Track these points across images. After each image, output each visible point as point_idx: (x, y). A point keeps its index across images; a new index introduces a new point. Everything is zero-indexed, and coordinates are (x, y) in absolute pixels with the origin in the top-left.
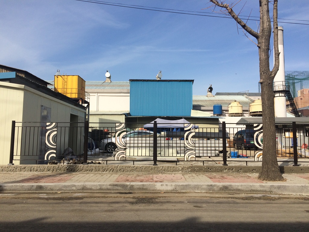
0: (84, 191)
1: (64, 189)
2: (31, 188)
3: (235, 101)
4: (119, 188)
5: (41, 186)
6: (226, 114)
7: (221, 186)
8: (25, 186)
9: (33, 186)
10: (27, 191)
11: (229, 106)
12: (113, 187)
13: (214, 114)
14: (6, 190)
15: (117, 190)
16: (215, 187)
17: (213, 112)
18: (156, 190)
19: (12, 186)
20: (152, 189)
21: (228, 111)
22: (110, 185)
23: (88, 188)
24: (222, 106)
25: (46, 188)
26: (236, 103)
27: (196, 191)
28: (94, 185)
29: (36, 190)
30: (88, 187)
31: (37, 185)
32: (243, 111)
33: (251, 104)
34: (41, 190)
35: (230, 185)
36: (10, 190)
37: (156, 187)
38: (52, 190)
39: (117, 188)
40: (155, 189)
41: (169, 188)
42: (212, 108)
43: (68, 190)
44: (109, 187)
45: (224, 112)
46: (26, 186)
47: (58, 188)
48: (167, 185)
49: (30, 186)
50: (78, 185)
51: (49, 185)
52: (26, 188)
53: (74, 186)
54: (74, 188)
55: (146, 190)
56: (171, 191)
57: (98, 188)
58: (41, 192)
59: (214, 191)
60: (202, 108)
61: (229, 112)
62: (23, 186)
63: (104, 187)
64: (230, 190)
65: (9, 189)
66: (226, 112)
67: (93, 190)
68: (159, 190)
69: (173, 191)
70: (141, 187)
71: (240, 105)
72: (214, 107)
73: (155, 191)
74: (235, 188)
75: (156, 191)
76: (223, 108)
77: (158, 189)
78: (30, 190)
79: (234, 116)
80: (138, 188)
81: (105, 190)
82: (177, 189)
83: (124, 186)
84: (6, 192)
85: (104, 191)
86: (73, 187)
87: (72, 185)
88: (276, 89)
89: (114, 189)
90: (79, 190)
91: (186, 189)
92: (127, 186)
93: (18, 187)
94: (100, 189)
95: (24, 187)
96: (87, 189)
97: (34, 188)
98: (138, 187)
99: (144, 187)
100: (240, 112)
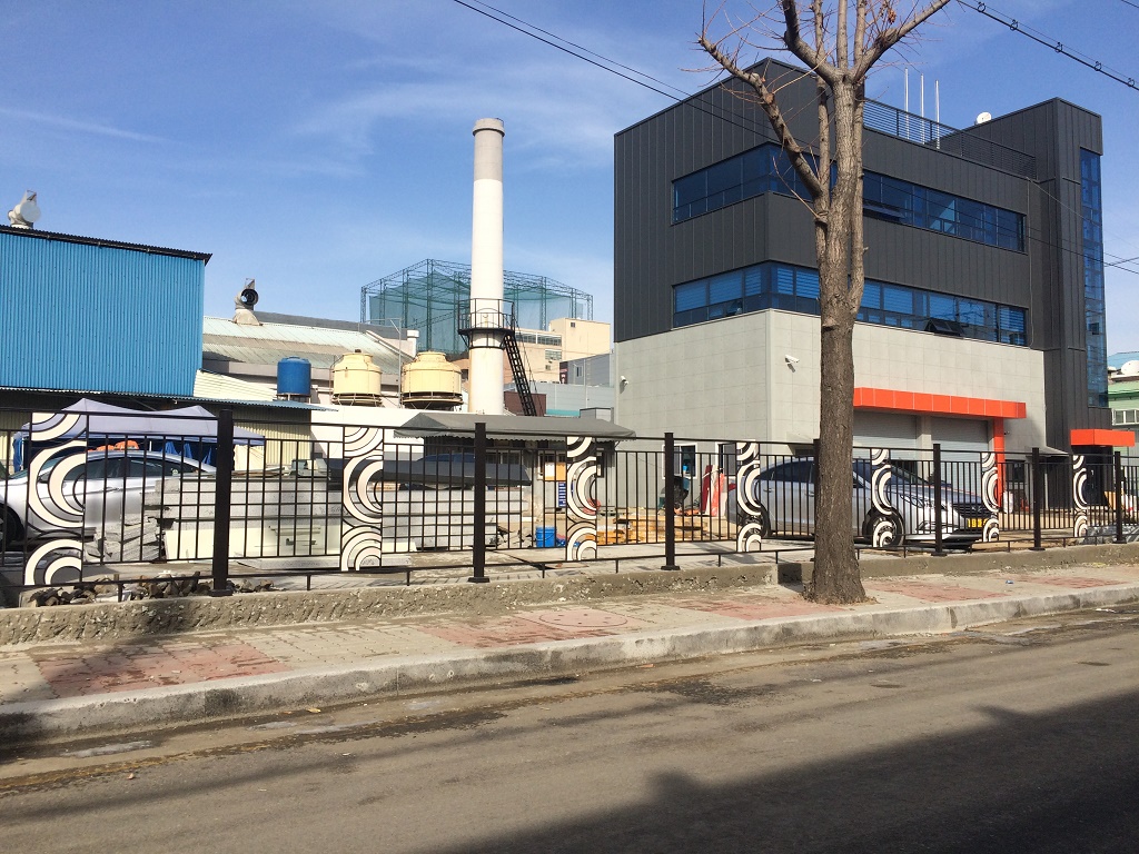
0: (401, 693)
1: (326, 692)
2: (184, 705)
3: (358, 351)
4: (519, 667)
5: (227, 691)
6: (320, 395)
7: (777, 630)
8: (154, 701)
9: (189, 697)
10: (167, 721)
11: (338, 366)
12: (498, 664)
13: (280, 391)
14: (57, 732)
15: (512, 673)
16: (765, 635)
17: (275, 386)
18: (623, 661)
19: (91, 708)
20: (613, 659)
21: (329, 383)
22: (488, 659)
23: (416, 679)
24: (310, 365)
25: (252, 698)
26: (358, 356)
27: (724, 652)
28: (435, 665)
29: (208, 715)
30: (416, 674)
31: (208, 689)
32: (384, 387)
33: (408, 367)
34: (232, 711)
35: (796, 624)
36: (81, 729)
37: (622, 649)
38: (276, 703)
39: (508, 666)
40: (622, 657)
41: (658, 650)
42: (273, 371)
43: (342, 697)
44: (486, 667)
45: (315, 386)
46: (161, 700)
47: (301, 695)
48: (651, 640)
49: (178, 697)
50: (380, 672)
51: (260, 686)
52: (158, 708)
53: (364, 676)
54: (364, 686)
55: (597, 664)
56: (663, 660)
57: (449, 675)
58: (231, 717)
59: (763, 644)
60: (233, 368)
61: (337, 389)
62: (144, 701)
63: (469, 669)
64: (796, 638)
65: (75, 727)
66: (321, 389)
67: (434, 684)
68: (631, 660)
69: (667, 660)
70: (582, 655)
71: (373, 367)
72: (282, 366)
73: (621, 665)
74: (805, 631)
75: (625, 665)
76: (315, 374)
77: (629, 656)
78: (180, 718)
79: (355, 404)
80: (573, 661)
81: (474, 678)
82: (677, 651)
83: (532, 658)
84: (60, 740)
85: (472, 684)
86: (358, 680)
87: (356, 673)
88: (479, 321)
89: (502, 671)
90: (383, 689)
91: (700, 649)
92: (541, 655)
93: (121, 711)
94: (458, 678)
95: (148, 706)
96: (410, 685)
97: (200, 703)
98: (573, 656)
99: (591, 656)
100: (375, 390)
